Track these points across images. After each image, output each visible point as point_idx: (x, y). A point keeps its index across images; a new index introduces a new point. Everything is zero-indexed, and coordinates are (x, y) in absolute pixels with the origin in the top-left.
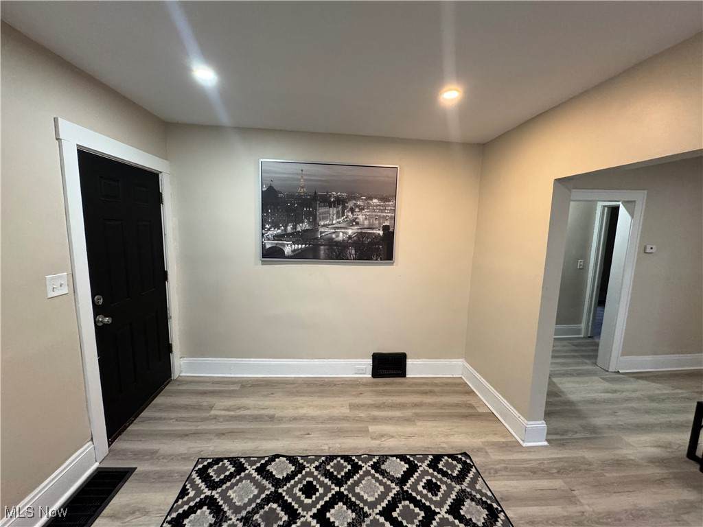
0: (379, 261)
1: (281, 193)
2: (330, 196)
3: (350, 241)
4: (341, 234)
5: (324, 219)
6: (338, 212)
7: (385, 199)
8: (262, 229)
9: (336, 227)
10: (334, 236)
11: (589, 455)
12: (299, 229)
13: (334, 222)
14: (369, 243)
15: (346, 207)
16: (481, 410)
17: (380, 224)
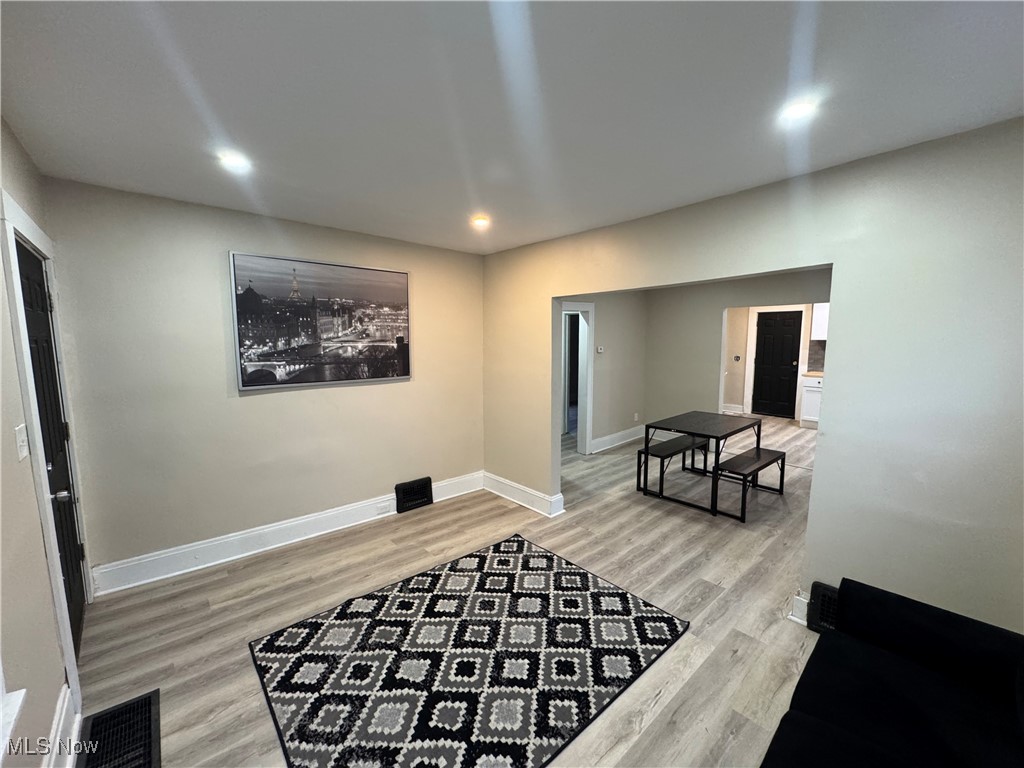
0: (396, 377)
1: (266, 298)
2: (333, 303)
3: (361, 357)
4: (349, 349)
5: (327, 331)
6: (344, 323)
7: (396, 307)
8: (240, 347)
9: (341, 340)
10: (341, 351)
11: (590, 508)
12: (294, 344)
13: (340, 334)
14: (383, 357)
15: (354, 317)
16: (511, 507)
17: (393, 335)
